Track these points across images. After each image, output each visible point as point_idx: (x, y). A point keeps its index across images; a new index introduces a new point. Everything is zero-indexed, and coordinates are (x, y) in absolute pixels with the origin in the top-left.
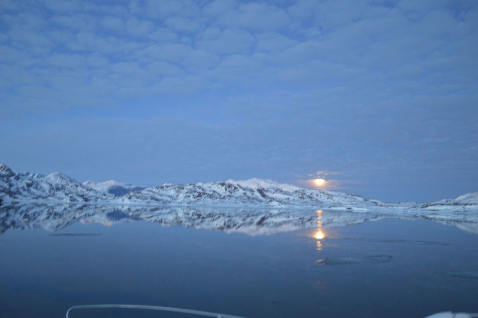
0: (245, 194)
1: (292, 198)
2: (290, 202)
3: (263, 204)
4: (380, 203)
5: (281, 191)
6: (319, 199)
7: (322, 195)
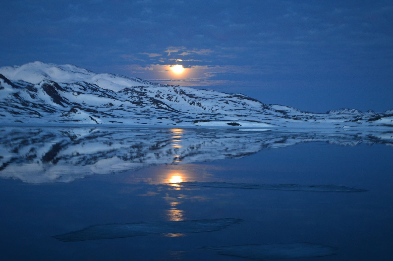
0: (16, 95)
1: (117, 103)
2: (115, 113)
3: (56, 116)
4: (292, 112)
5: (95, 90)
6: (174, 105)
7: (180, 97)
